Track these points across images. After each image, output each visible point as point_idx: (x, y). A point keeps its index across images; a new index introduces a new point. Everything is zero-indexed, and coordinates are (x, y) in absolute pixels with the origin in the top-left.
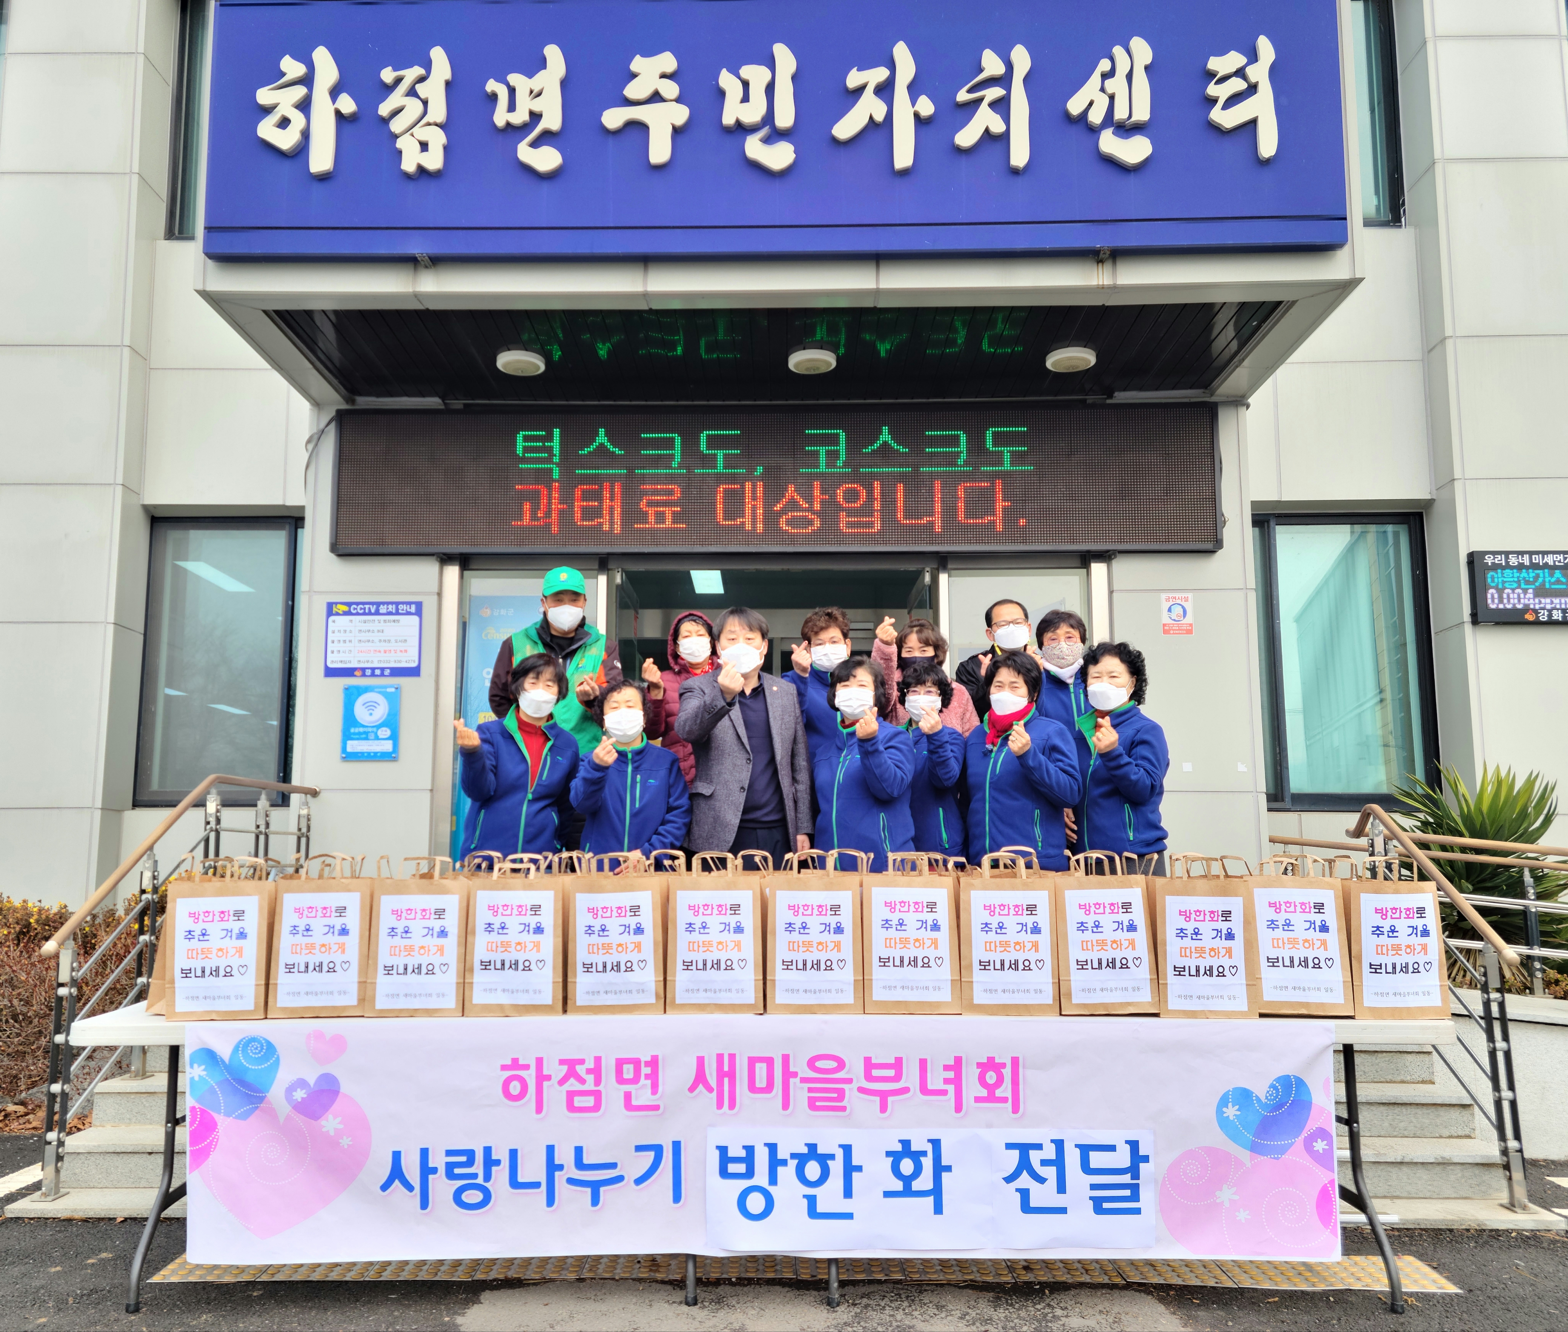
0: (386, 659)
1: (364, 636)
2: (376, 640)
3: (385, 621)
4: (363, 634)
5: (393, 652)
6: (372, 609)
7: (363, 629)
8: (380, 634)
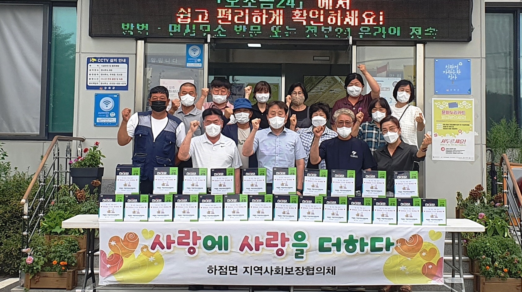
0: (113, 82)
1: (104, 72)
2: (109, 74)
3: (113, 66)
4: (103, 71)
5: (116, 79)
6: (106, 60)
7: (103, 69)
8: (111, 71)
